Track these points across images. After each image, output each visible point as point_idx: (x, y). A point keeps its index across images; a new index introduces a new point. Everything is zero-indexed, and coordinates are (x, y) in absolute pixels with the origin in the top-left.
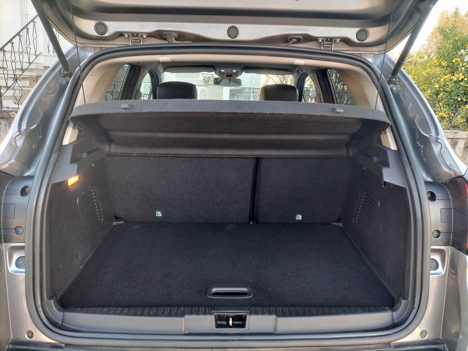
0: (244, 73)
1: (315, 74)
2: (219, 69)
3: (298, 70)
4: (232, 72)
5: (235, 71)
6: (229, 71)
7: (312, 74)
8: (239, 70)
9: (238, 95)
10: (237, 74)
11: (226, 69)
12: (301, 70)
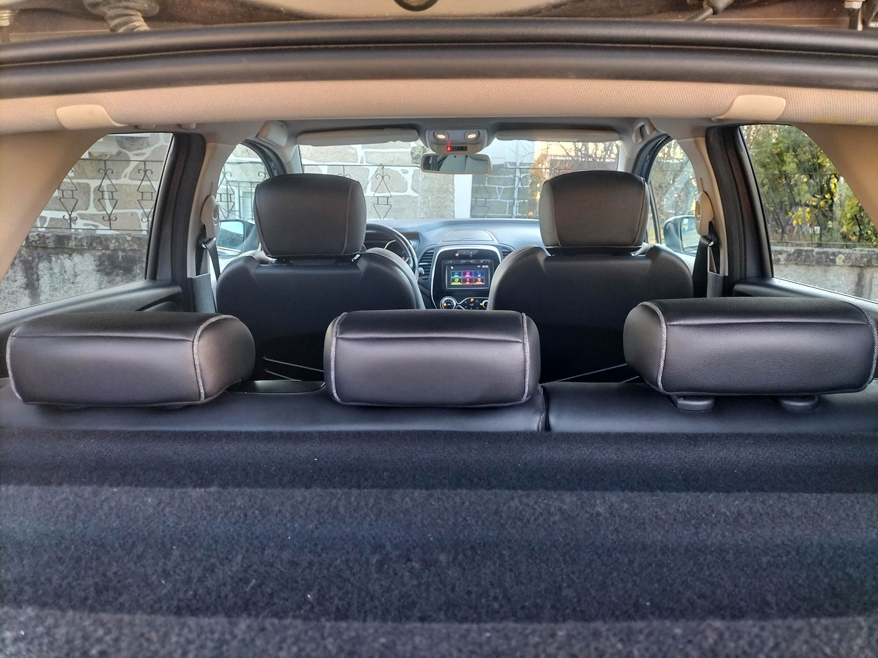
0: (496, 141)
1: (702, 141)
2: (433, 132)
3: (642, 127)
4: (466, 139)
5: (472, 136)
6: (457, 136)
7: (692, 140)
8: (484, 133)
9: (491, 177)
10: (479, 143)
11: (448, 131)
12: (653, 128)
